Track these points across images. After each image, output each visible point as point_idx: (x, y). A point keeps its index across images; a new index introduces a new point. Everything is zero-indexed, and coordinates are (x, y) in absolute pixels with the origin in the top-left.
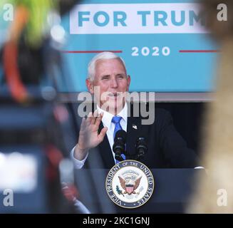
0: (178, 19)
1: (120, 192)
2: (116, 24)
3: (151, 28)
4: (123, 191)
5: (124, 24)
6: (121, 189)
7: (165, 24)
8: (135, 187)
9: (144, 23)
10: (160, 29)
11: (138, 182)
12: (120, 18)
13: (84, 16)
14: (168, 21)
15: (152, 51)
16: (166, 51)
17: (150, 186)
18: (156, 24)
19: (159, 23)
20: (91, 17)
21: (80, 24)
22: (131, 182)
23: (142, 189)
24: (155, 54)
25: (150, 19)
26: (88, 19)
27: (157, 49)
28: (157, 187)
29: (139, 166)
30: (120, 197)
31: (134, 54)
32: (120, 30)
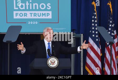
0: (39, 15)
1: (50, 64)
2: (25, 16)
3: (33, 17)
4: (51, 64)
5: (27, 16)
6: (51, 63)
7: (36, 16)
8: (54, 63)
9: (31, 16)
10: (35, 17)
11: (55, 62)
12: (26, 15)
13: (17, 14)
14: (37, 15)
15: (33, 23)
16: (36, 23)
17: (58, 63)
18: (34, 16)
19: (35, 16)
20: (19, 14)
21: (16, 16)
22: (53, 62)
23: (56, 63)
24: (34, 23)
25: (33, 15)
26: (18, 15)
27: (34, 22)
28: (59, 63)
29: (55, 58)
30: (51, 65)
31: (29, 23)
32: (25, 17)
